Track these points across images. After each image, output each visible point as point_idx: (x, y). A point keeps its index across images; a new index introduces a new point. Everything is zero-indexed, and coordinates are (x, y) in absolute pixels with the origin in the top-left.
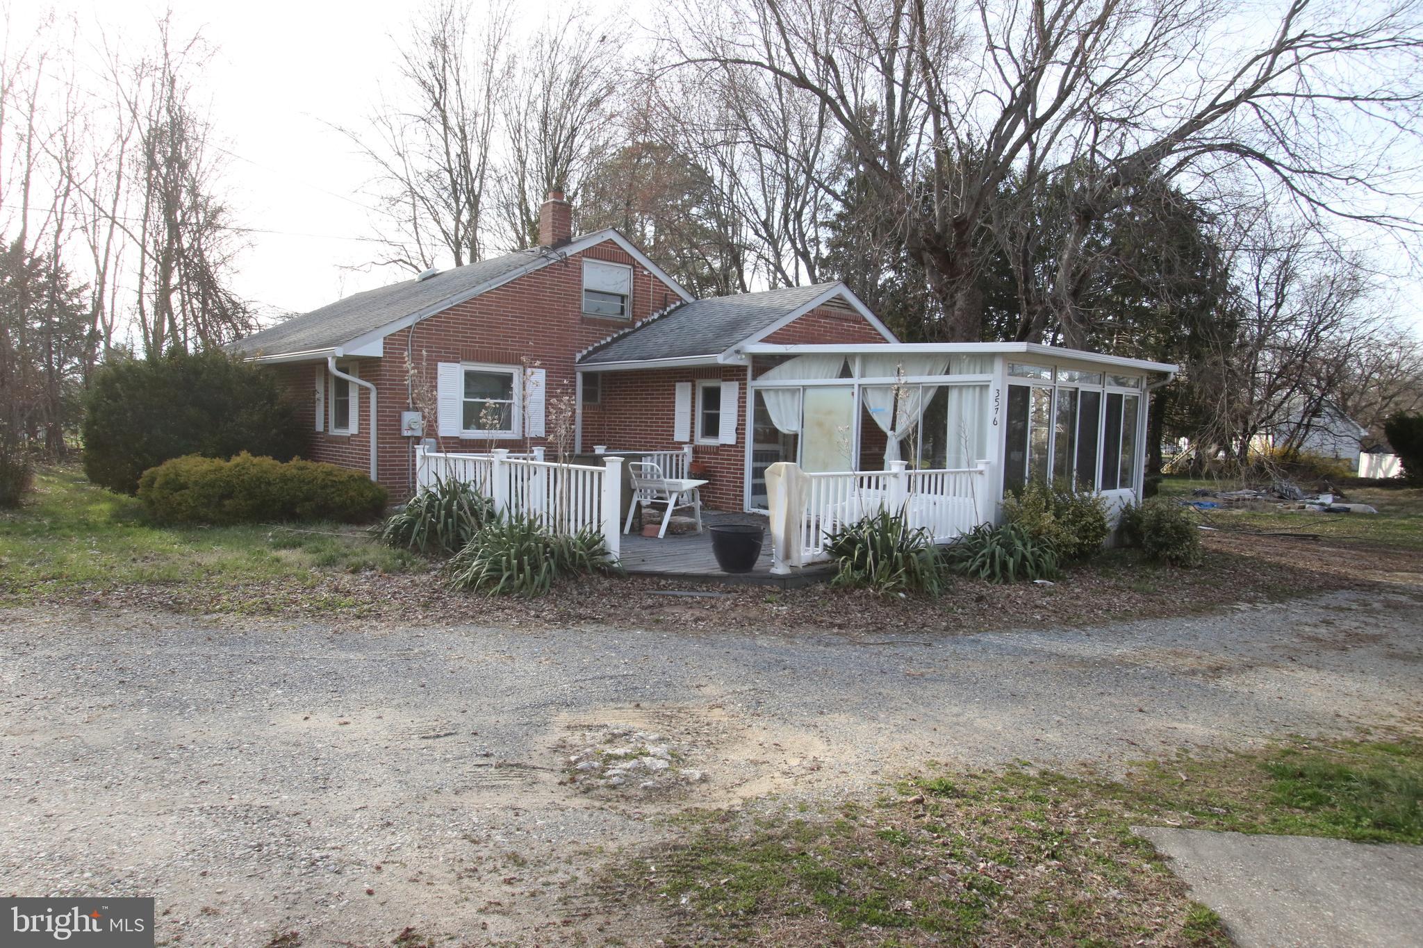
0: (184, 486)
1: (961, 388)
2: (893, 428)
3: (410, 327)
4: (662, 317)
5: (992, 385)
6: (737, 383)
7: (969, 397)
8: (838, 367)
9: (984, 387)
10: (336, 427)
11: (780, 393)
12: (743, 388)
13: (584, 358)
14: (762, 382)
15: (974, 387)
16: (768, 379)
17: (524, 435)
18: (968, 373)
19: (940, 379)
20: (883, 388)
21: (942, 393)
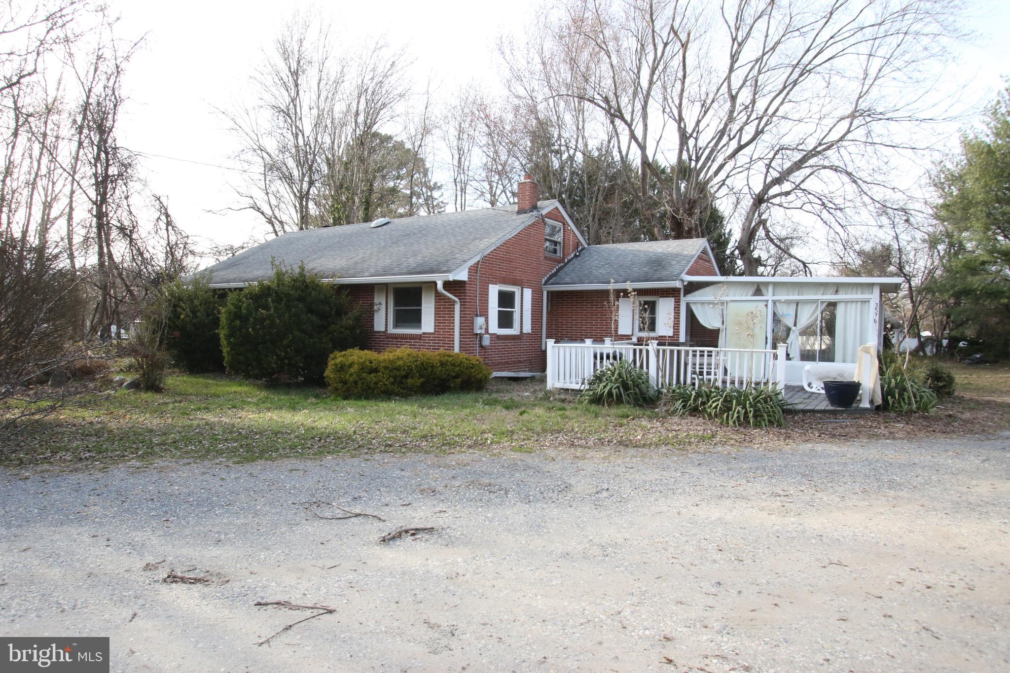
0: (376, 371)
1: (846, 302)
2: (795, 325)
3: (479, 261)
4: (576, 256)
5: (871, 301)
6: (673, 299)
7: (853, 309)
8: (752, 290)
9: (865, 302)
10: (394, 328)
11: (706, 305)
12: (677, 302)
13: (546, 283)
14: (690, 298)
15: (857, 302)
16: (695, 296)
17: (521, 332)
18: (852, 294)
19: (831, 297)
20: (788, 302)
21: (832, 305)
